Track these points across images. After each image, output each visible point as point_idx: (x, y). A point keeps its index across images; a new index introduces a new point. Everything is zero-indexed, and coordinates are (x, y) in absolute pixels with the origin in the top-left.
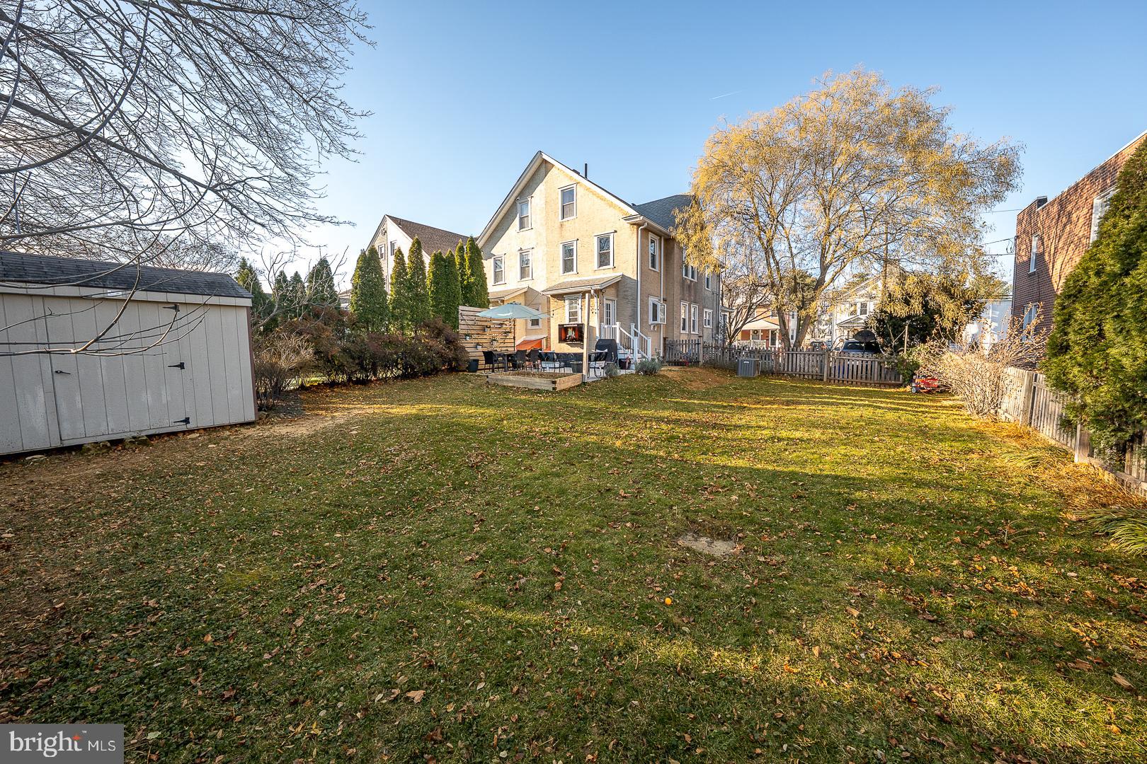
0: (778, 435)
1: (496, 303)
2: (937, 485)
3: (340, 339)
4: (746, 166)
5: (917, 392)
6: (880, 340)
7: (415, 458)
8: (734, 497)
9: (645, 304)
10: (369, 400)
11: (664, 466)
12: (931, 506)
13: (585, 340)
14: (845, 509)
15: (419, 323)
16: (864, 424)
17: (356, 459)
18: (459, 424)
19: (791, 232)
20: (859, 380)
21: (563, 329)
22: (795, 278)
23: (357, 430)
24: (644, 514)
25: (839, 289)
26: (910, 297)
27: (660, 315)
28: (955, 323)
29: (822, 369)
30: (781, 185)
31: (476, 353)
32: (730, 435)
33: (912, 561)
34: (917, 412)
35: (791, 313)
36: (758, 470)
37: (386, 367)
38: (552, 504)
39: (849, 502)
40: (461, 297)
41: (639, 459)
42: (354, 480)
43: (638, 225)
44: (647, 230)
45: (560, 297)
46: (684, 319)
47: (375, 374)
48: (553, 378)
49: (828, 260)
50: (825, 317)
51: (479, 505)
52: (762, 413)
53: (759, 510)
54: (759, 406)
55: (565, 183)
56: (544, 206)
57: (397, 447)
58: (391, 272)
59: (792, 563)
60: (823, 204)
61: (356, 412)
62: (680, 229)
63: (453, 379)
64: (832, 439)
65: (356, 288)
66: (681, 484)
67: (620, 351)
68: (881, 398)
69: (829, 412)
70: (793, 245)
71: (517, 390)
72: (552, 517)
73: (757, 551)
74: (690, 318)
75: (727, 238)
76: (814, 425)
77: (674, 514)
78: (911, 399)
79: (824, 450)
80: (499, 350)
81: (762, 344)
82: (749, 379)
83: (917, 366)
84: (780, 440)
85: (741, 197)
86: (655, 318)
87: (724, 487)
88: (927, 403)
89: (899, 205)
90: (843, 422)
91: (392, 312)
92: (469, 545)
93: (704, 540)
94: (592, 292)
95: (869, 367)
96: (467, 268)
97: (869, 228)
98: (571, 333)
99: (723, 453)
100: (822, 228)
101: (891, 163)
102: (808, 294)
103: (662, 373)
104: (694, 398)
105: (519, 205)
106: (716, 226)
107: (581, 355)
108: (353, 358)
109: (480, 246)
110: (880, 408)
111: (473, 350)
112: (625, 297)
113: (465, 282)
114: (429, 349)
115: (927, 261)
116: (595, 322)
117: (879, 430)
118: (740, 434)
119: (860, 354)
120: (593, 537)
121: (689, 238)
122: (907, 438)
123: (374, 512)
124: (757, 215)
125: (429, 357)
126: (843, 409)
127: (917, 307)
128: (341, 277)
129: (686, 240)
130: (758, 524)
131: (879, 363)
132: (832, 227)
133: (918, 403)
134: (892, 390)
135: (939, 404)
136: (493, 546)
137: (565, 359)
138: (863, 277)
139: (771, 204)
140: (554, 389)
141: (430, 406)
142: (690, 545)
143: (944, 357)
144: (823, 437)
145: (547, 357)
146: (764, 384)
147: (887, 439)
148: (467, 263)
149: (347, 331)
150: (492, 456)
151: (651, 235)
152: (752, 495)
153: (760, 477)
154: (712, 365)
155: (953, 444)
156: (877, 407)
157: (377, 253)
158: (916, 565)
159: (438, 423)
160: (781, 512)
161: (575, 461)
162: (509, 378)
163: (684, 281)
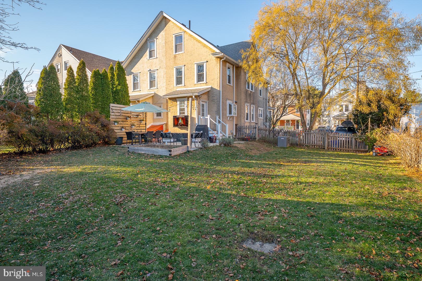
0: (300, 180)
1: (134, 102)
2: (387, 207)
3: (28, 124)
4: (281, 26)
5: (376, 155)
6: (355, 126)
7: (79, 200)
8: (275, 217)
9: (224, 104)
10: (47, 163)
11: (235, 200)
12: (384, 219)
13: (189, 126)
14: (337, 222)
15: (84, 113)
16: (347, 173)
17: (37, 202)
18: (109, 178)
19: (306, 65)
20: (344, 148)
21: (176, 119)
22: (309, 91)
23: (39, 183)
24: (223, 229)
25: (333, 97)
26: (371, 102)
27: (233, 111)
28: (395, 117)
29: (324, 143)
30: (301, 38)
31: (122, 133)
32: (273, 181)
33: (374, 252)
34: (376, 166)
35: (307, 111)
36: (289, 201)
37: (61, 142)
38: (168, 225)
39: (339, 218)
40: (111, 98)
41: (221, 196)
42: (35, 216)
43: (221, 58)
44: (225, 62)
45: (174, 99)
46: (247, 114)
47: (52, 146)
48: (170, 148)
49: (327, 81)
50: (326, 113)
51: (121, 229)
52: (291, 168)
53: (289, 224)
54: (289, 164)
55: (177, 31)
56: (164, 44)
57: (67, 194)
58: (64, 81)
59: (308, 255)
60: (324, 49)
61: (39, 171)
62: (245, 62)
63: (107, 150)
64: (330, 182)
65: (40, 91)
66: (245, 210)
67: (210, 132)
68: (356, 158)
69: (328, 167)
70: (308, 72)
71: (147, 156)
72: (168, 233)
73: (288, 249)
74: (250, 113)
75: (271, 67)
76: (320, 175)
77: (241, 229)
78: (373, 159)
79: (325, 189)
80: (136, 131)
81: (291, 128)
82: (284, 148)
83: (375, 140)
84: (301, 183)
85: (278, 44)
86: (230, 113)
87: (270, 211)
88: (381, 162)
89: (365, 51)
90: (336, 172)
91: (65, 107)
92: (114, 255)
93: (258, 244)
94: (193, 97)
95: (350, 141)
96: (116, 80)
97: (348, 63)
98: (180, 121)
99: (269, 192)
100: (323, 62)
101: (360, 27)
102: (316, 100)
103: (234, 145)
104: (253, 160)
105: (149, 43)
106: (265, 60)
107: (187, 134)
108: (37, 136)
109: (124, 67)
110: (356, 164)
111: (119, 131)
112: (213, 100)
113: (115, 89)
114: (91, 131)
115: (380, 82)
116: (195, 115)
117: (355, 177)
118: (278, 180)
119: (345, 134)
120: (193, 245)
121: (249, 67)
122: (371, 181)
123: (49, 237)
124: (287, 54)
125: (90, 135)
126: (336, 165)
127: (374, 108)
128: (29, 83)
129: (248, 68)
130: (289, 233)
131: (355, 139)
132: (329, 63)
133: (377, 161)
134: (363, 154)
135: (387, 162)
136: (130, 254)
137: (177, 137)
138: (346, 91)
139: (295, 48)
140: (170, 155)
141: (90, 167)
142: (250, 247)
143: (390, 135)
144: (325, 181)
145: (166, 136)
146: (293, 151)
147: (360, 182)
148: (116, 77)
149: (33, 118)
150: (130, 197)
151: (228, 64)
152: (286, 216)
153: (290, 205)
154: (264, 140)
155: (395, 184)
156: (354, 164)
157: (55, 69)
158: (376, 254)
159: (95, 177)
160: (302, 225)
161: (182, 199)
162: (143, 149)
163: (247, 91)
